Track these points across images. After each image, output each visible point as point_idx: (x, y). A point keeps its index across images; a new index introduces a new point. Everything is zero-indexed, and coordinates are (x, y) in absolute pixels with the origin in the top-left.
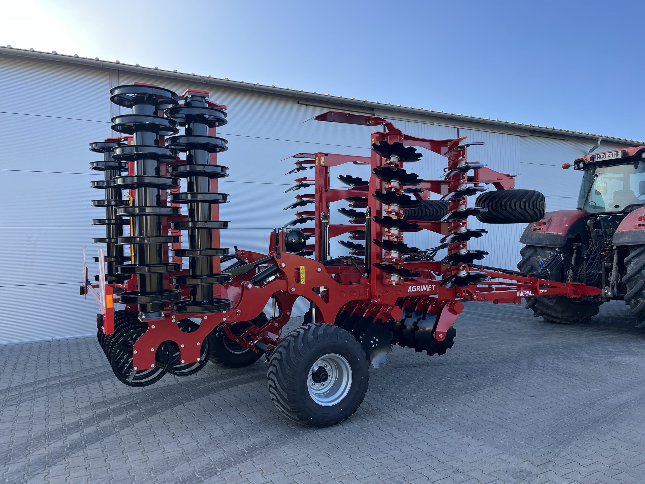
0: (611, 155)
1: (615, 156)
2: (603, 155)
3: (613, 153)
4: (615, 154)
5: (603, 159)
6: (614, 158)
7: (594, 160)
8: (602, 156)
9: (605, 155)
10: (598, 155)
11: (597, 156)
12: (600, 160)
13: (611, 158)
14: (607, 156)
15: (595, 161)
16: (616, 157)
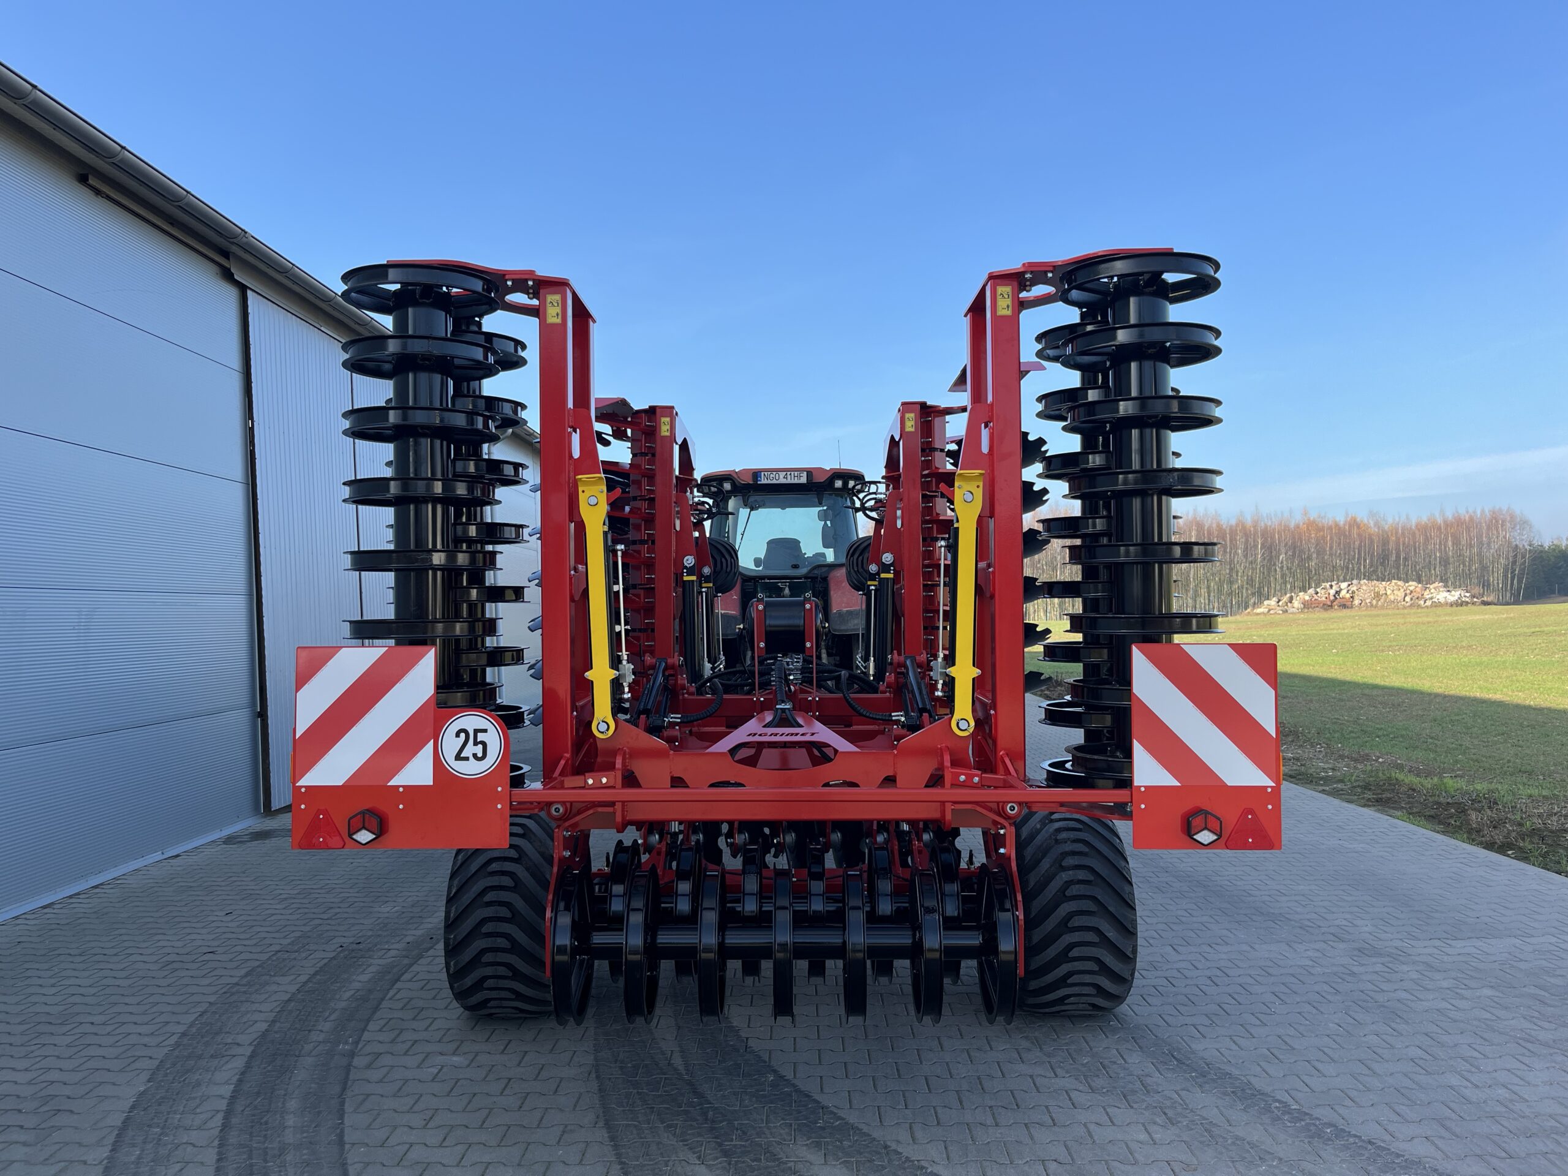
0: (789, 477)
1: (796, 478)
2: (774, 473)
3: (792, 473)
4: (796, 475)
5: (774, 482)
6: (793, 482)
7: (757, 481)
8: (772, 475)
9: (777, 475)
10: (766, 473)
11: (763, 473)
12: (769, 482)
13: (789, 481)
14: (781, 477)
15: (759, 483)
16: (796, 481)
